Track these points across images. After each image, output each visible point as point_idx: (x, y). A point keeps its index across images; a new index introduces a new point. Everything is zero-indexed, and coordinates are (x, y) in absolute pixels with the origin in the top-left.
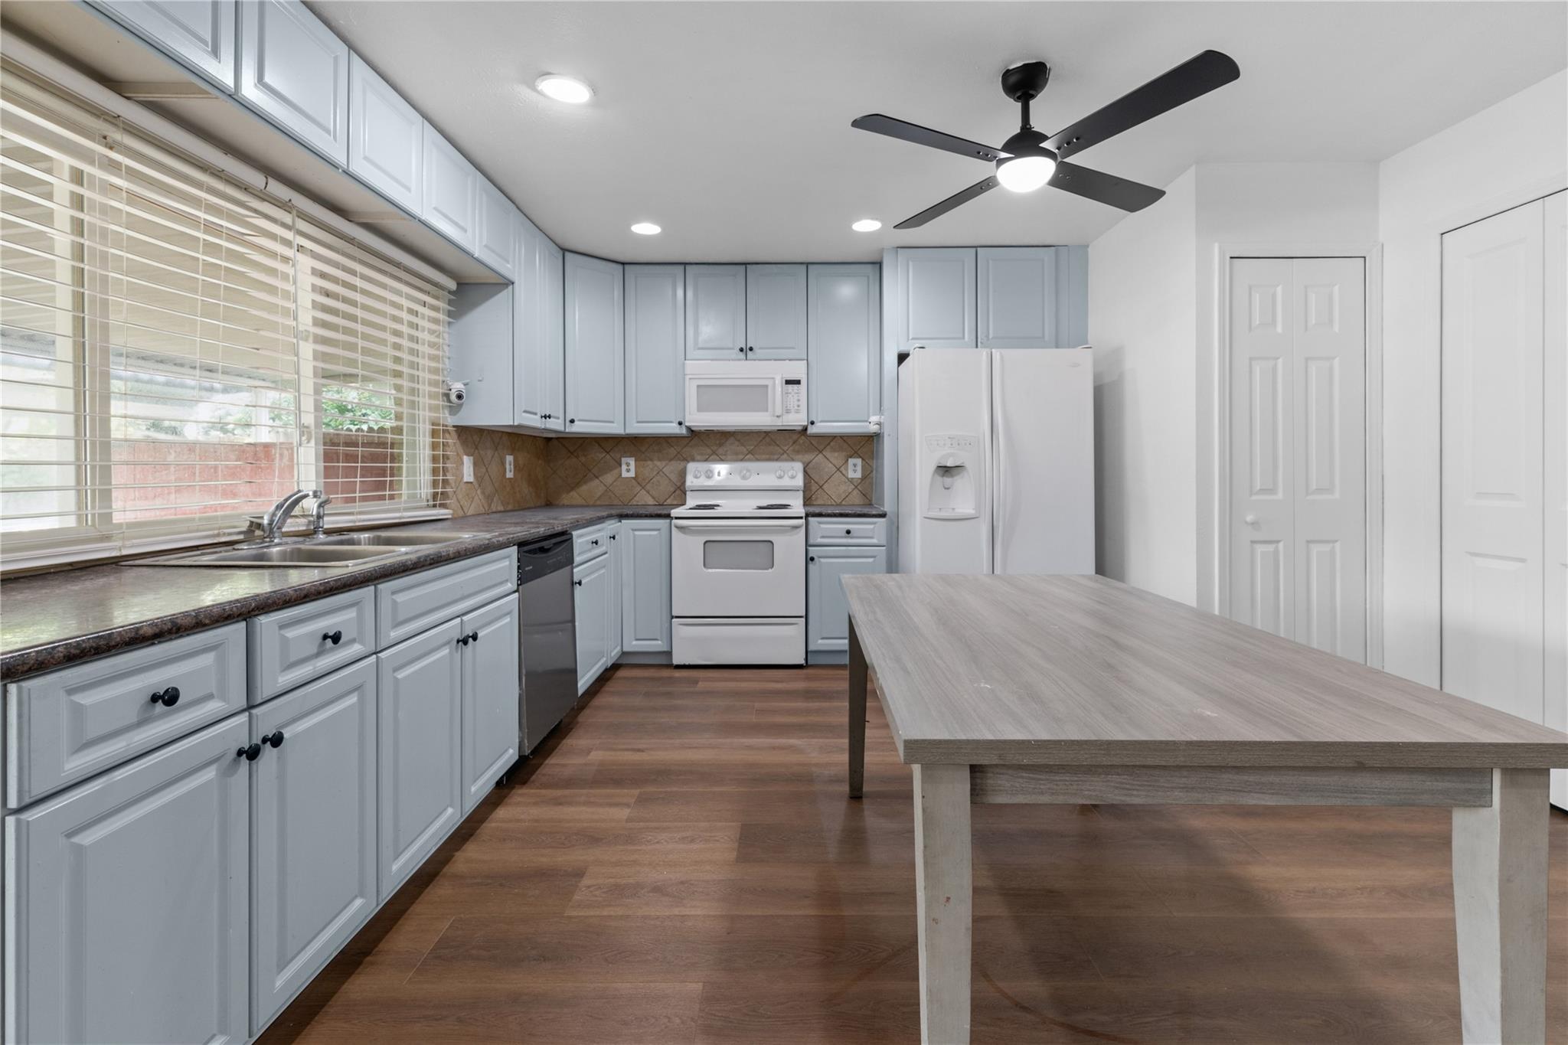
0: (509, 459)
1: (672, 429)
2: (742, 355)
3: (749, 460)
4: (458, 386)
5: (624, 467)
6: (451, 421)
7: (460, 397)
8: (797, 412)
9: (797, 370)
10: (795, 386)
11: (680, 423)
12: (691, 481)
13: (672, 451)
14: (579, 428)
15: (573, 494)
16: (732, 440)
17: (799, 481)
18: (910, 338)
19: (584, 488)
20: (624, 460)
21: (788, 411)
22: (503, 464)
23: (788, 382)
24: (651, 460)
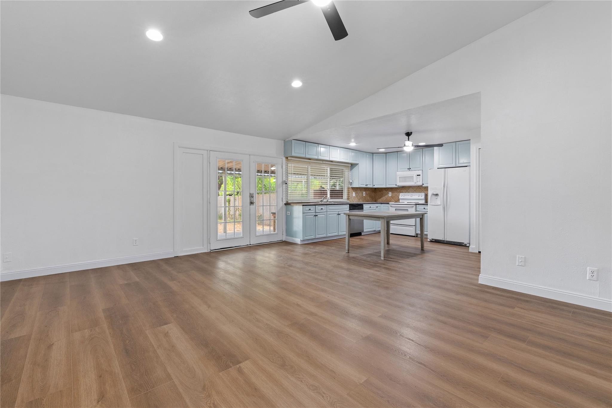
0: (364, 192)
1: (395, 186)
2: (408, 170)
3: (415, 193)
4: (351, 181)
5: (389, 194)
6: (350, 187)
7: (351, 183)
8: (420, 182)
9: (420, 172)
10: (419, 176)
11: (396, 185)
12: (400, 197)
13: (399, 191)
14: (375, 187)
15: (380, 199)
16: (411, 188)
17: (423, 197)
18: (440, 164)
19: (382, 198)
20: (389, 193)
21: (418, 182)
22: (363, 194)
23: (417, 175)
24: (395, 193)
